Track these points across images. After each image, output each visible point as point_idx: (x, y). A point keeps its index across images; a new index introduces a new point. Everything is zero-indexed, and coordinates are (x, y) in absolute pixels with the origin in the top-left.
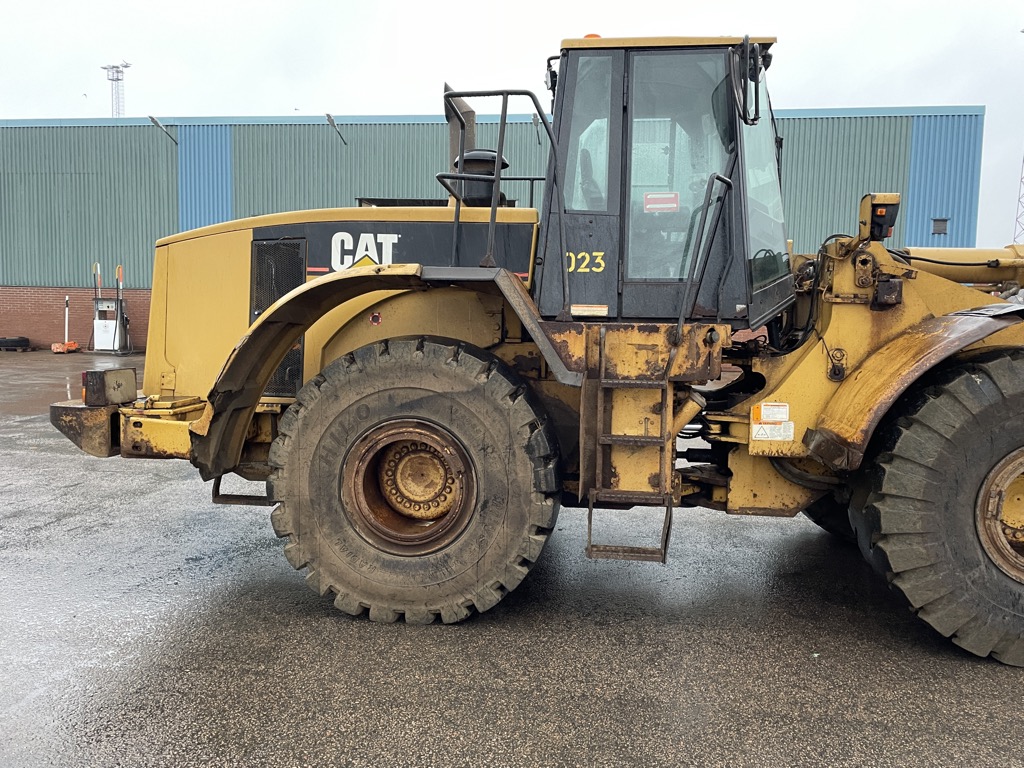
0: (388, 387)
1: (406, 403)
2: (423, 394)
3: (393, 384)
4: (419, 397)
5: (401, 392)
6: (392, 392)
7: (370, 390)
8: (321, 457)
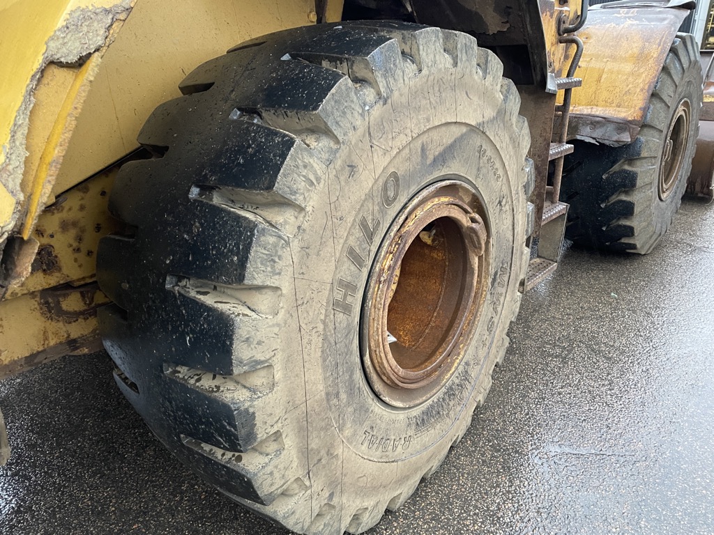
0: (423, 128)
1: (439, 154)
2: (457, 131)
3: (428, 120)
4: (452, 140)
5: (435, 135)
6: (425, 138)
7: (402, 140)
8: (336, 304)
